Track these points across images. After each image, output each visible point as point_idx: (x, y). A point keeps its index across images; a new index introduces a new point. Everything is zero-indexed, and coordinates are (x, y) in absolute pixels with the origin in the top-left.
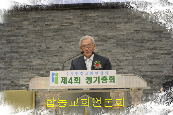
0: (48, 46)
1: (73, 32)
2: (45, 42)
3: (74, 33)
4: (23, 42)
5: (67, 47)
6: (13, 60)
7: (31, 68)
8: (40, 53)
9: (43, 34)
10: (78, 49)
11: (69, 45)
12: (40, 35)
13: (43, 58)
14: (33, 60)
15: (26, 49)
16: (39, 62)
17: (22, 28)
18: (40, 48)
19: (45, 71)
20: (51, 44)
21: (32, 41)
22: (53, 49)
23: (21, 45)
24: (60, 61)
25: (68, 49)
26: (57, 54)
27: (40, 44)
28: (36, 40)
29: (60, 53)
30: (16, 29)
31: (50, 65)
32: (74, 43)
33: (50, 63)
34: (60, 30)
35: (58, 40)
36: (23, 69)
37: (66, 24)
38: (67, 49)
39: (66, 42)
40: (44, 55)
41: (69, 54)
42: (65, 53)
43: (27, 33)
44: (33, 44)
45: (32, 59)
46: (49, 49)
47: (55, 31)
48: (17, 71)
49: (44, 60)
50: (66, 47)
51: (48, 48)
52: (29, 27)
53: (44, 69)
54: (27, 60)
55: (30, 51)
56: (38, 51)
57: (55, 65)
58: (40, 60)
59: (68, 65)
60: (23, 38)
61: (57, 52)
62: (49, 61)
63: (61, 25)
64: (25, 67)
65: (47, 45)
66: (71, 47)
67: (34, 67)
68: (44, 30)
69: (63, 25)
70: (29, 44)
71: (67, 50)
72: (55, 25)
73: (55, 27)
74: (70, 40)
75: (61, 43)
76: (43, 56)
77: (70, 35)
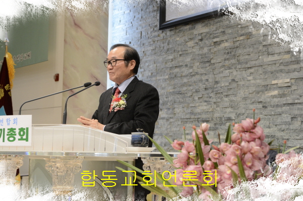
0: (217, 80)
1: (251, 50)
2: (213, 73)
3: (252, 52)
4: (187, 76)
5: (243, 79)
6: (176, 106)
7: (196, 117)
8: (207, 91)
9: (211, 59)
10: (258, 81)
11: (246, 76)
12: (208, 62)
13: (211, 100)
14: (197, 105)
15: (191, 87)
16: (205, 108)
17: (186, 52)
18: (206, 83)
19: (212, 122)
20: (221, 75)
21: (197, 73)
22: (223, 85)
23: (185, 80)
24: (232, 105)
25: (244, 83)
26: (230, 93)
27: (206, 77)
28: (203, 71)
29: (232, 91)
30: (180, 55)
31: (220, 112)
32: (252, 70)
33: (218, 109)
34: (234, 50)
35: (230, 68)
36: (186, 120)
37: (242, 38)
38: (242, 83)
39: (241, 70)
40: (212, 95)
41: (245, 91)
42: (240, 89)
43: (191, 60)
44: (198, 77)
45: (197, 102)
46: (219, 85)
47: (227, 51)
48: (179, 123)
49: (211, 104)
50: (240, 79)
51: (217, 82)
52: (194, 50)
53: (211, 120)
54: (191, 105)
55: (194, 91)
56: (204, 90)
57: (226, 112)
58: (206, 103)
59: (244, 112)
60: (187, 68)
61: (228, 89)
62: (218, 106)
63: (235, 40)
64: (188, 116)
65: (215, 78)
66: (249, 78)
67: (199, 117)
68: (212, 53)
69: (237, 39)
70: (193, 78)
71: (243, 85)
72: (227, 41)
73: (226, 44)
74: (247, 66)
75: (235, 73)
76: (210, 97)
77: (247, 57)
